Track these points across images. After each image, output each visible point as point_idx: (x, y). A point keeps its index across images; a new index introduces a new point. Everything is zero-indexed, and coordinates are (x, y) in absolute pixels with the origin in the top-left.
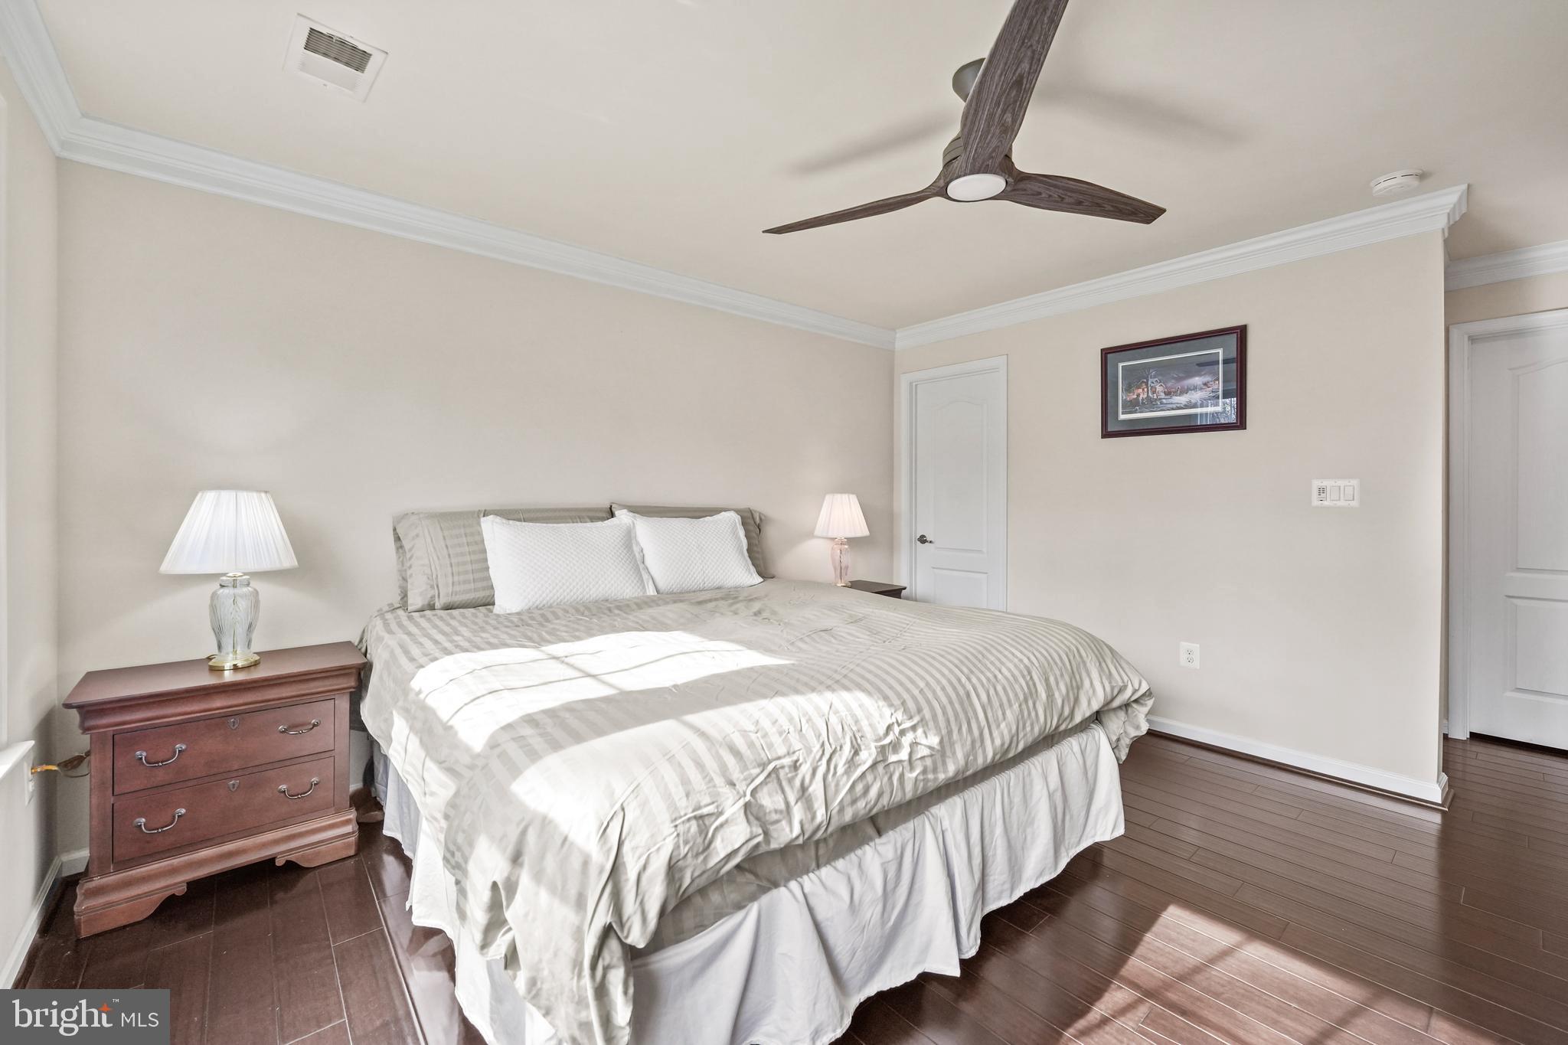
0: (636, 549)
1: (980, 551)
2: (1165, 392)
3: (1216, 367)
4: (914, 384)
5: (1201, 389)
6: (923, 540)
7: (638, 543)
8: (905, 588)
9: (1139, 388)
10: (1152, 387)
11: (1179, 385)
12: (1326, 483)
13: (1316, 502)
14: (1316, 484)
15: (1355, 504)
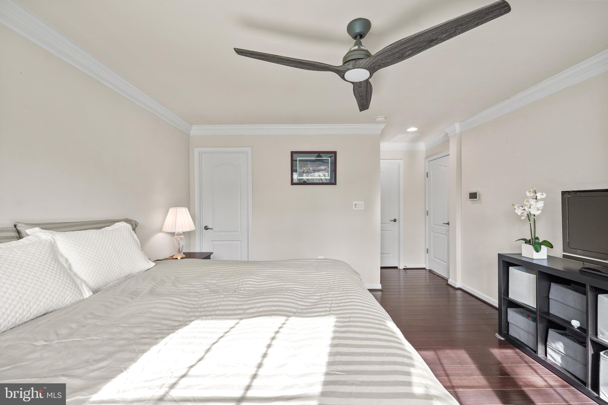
0: (61, 260)
1: (238, 231)
2: (313, 170)
3: (328, 164)
4: (201, 153)
5: (324, 171)
6: (206, 228)
7: (62, 256)
8: (212, 253)
9: (304, 167)
10: (309, 168)
11: (317, 168)
12: (357, 203)
13: (354, 208)
14: (354, 203)
15: (363, 208)
